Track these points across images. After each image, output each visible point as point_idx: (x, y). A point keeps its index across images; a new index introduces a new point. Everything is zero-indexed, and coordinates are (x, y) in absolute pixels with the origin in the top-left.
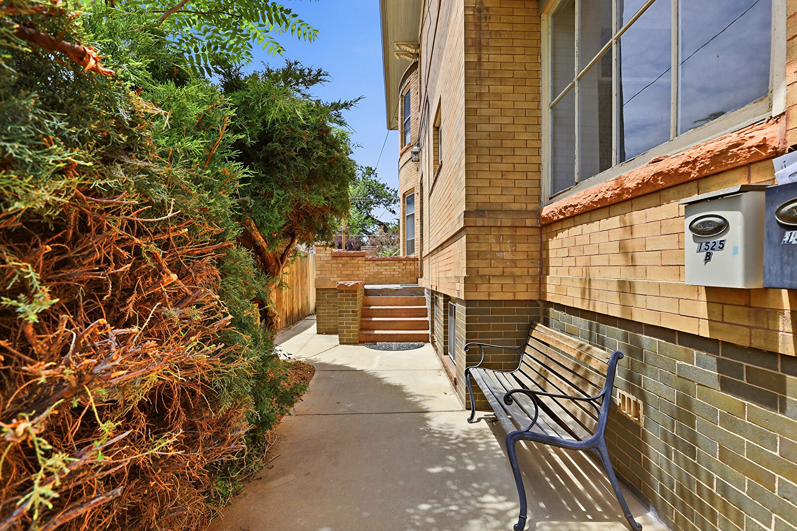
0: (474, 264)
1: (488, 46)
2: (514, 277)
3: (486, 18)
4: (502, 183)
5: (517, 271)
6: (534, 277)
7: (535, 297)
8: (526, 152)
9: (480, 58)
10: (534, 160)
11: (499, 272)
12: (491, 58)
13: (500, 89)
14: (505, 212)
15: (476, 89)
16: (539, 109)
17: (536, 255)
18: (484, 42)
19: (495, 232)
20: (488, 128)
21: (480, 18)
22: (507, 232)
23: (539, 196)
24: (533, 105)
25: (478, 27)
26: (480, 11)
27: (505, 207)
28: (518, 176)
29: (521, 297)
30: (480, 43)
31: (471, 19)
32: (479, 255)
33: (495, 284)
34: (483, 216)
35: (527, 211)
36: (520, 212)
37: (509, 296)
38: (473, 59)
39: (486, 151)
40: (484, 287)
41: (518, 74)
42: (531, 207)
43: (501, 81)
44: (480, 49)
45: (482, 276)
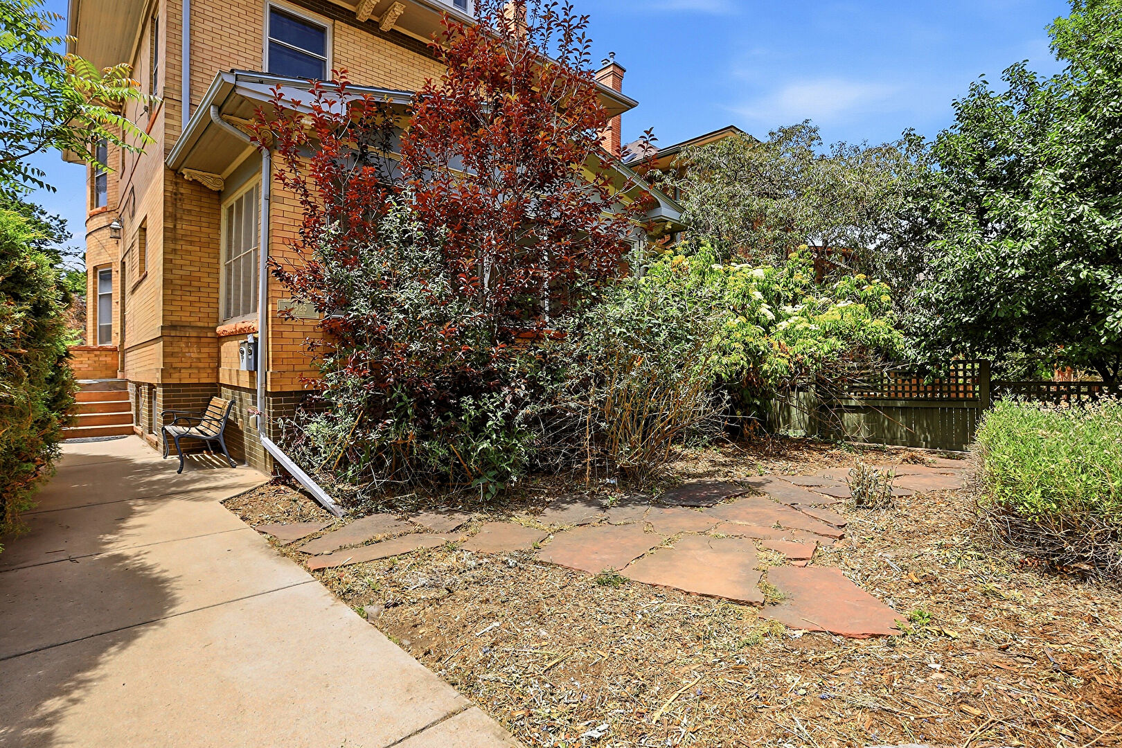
0: (168, 360)
1: (181, 218)
2: (199, 368)
3: (180, 200)
4: (190, 309)
5: (201, 365)
6: (213, 369)
7: (214, 381)
8: (209, 290)
9: (175, 226)
10: (215, 295)
11: (188, 365)
12: (183, 227)
13: (190, 248)
14: (193, 327)
15: (172, 246)
16: (218, 263)
17: (215, 355)
18: (178, 216)
19: (185, 340)
20: (181, 272)
21: (176, 199)
22: (193, 340)
23: (218, 318)
24: (215, 261)
25: (174, 205)
26: (175, 194)
27: (193, 324)
28: (202, 305)
29: (203, 381)
30: (176, 216)
31: (169, 199)
32: (172, 354)
33: (185, 373)
34: (176, 330)
35: (208, 327)
36: (204, 327)
37: (196, 381)
38: (170, 225)
39: (179, 287)
40: (176, 375)
41: (203, 240)
42: (211, 325)
43: (191, 243)
44: (176, 220)
45: (175, 368)
